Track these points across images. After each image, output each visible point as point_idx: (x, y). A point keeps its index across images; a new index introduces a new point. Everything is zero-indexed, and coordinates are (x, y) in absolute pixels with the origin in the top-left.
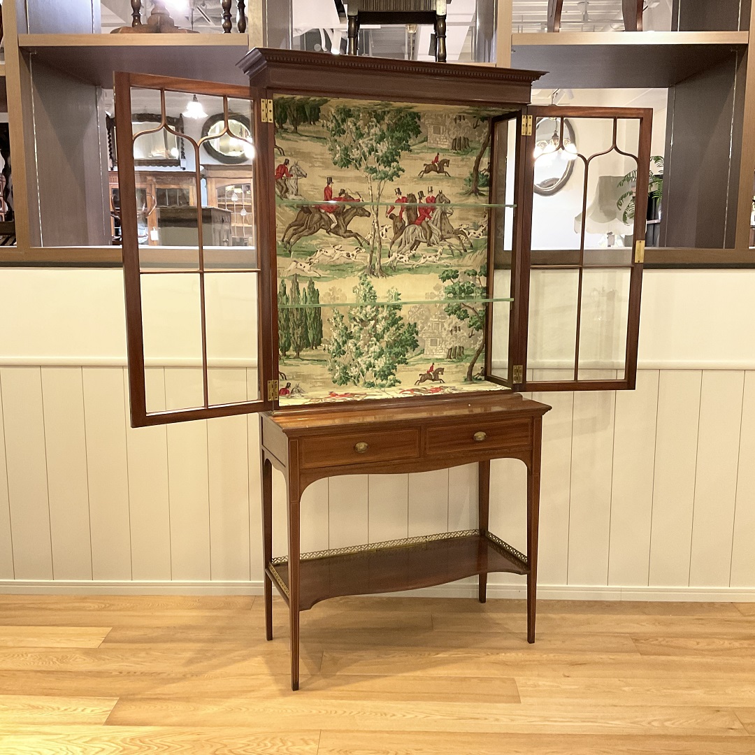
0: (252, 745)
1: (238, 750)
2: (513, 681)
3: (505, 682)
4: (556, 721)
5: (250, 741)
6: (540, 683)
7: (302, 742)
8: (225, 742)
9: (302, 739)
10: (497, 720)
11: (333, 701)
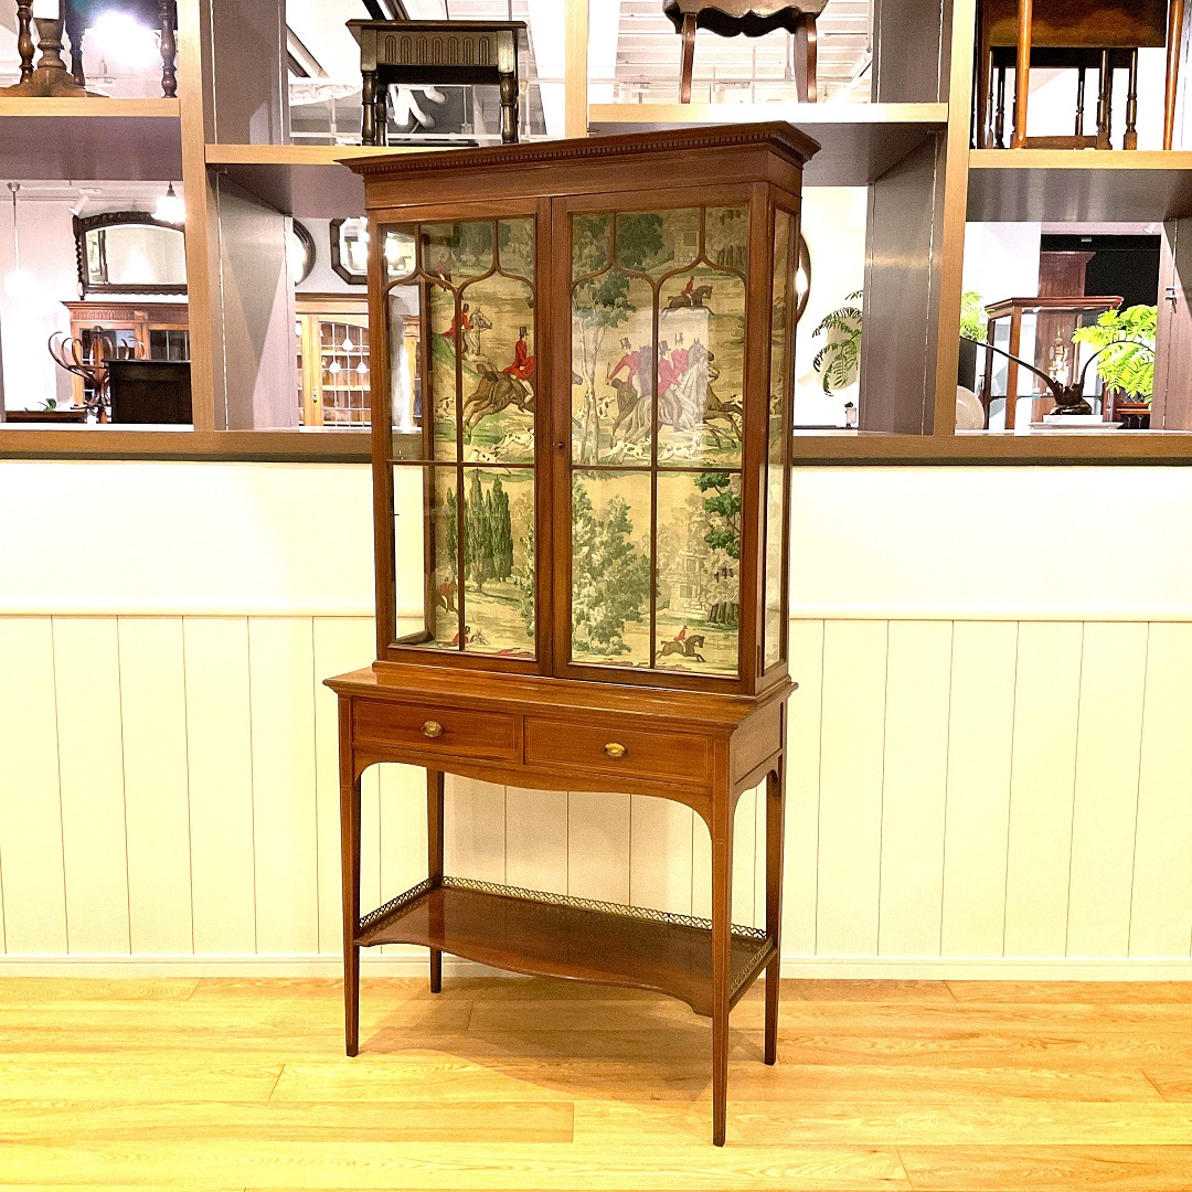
3: (556, 1110)
4: (619, 1170)
6: (611, 1110)
10: (528, 1169)
11: (278, 1144)
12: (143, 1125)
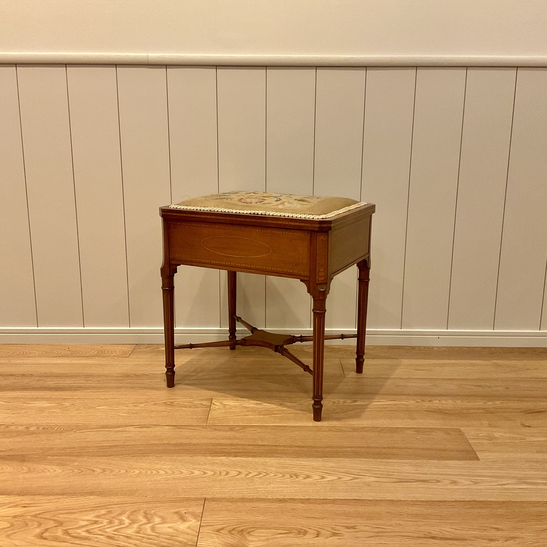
0: (102, 523)
1: (79, 531)
2: (460, 433)
5: (98, 516)
7: (176, 517)
8: (61, 517)
9: (176, 513)
11: (224, 459)
12: (105, 444)
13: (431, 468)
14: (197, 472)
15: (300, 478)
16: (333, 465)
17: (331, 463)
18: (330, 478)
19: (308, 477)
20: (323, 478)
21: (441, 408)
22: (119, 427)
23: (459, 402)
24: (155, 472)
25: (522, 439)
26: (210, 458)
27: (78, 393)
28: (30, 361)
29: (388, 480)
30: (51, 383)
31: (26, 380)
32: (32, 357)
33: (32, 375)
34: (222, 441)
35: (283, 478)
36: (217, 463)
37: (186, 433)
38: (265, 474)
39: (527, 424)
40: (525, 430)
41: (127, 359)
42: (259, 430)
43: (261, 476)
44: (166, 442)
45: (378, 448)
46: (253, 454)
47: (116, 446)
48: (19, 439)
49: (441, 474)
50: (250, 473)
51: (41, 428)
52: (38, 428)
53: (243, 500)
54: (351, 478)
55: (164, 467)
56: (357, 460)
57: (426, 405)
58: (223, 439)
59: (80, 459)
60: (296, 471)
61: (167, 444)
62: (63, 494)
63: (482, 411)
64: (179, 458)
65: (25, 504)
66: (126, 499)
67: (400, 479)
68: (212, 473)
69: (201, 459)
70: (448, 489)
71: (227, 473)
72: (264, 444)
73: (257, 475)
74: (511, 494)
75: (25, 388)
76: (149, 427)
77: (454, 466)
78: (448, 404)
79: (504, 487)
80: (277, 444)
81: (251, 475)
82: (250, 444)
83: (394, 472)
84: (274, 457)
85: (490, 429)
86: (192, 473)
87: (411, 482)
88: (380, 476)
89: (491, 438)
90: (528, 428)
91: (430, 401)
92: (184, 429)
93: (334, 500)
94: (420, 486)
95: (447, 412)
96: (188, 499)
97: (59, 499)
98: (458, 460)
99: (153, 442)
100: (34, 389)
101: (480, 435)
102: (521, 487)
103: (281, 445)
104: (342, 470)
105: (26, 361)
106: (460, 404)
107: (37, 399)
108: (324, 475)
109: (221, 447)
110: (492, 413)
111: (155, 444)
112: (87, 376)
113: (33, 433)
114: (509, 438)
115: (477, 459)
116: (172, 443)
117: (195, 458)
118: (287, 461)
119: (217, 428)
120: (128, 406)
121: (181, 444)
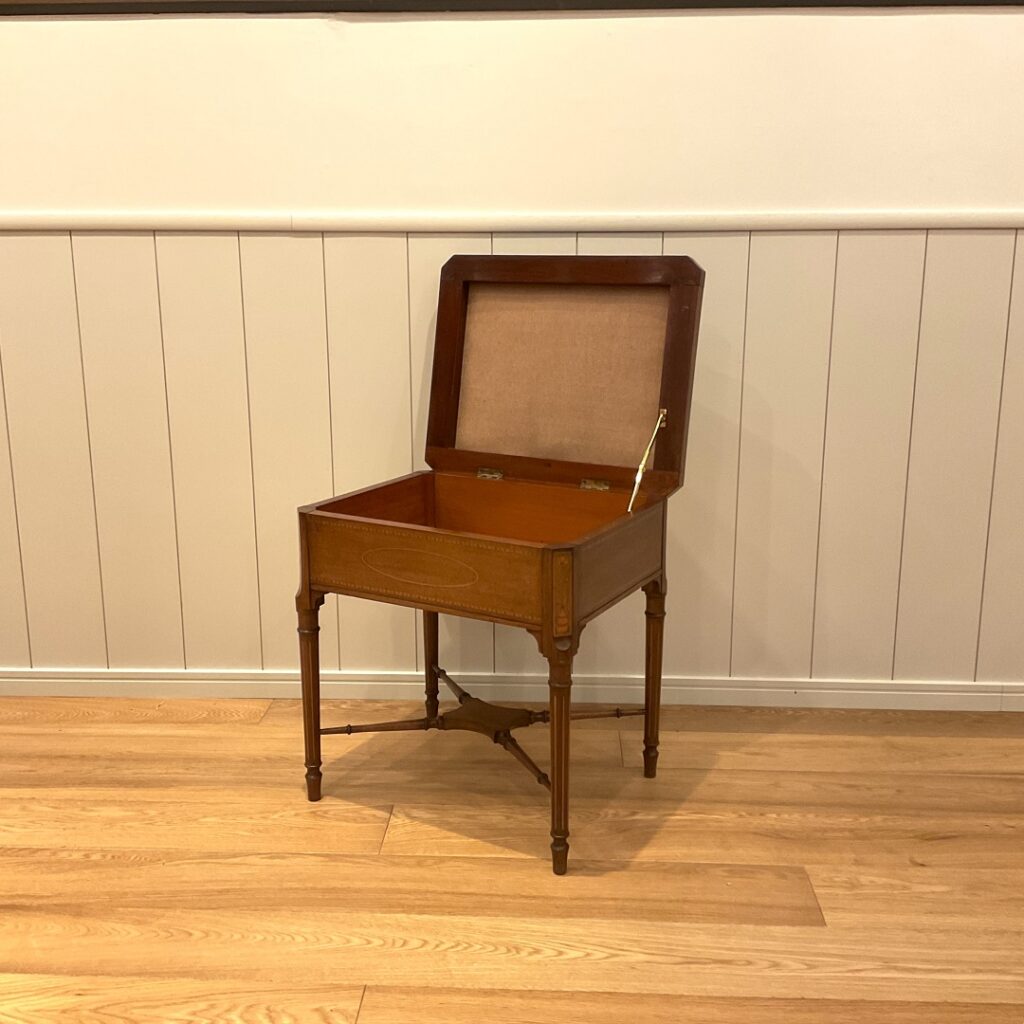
2: (802, 874)
4: (914, 970)
5: (194, 1014)
6: (864, 879)
9: (317, 1010)
11: (402, 917)
12: (211, 887)
13: (742, 939)
14: (356, 941)
15: (524, 954)
16: (579, 930)
17: (576, 928)
18: (573, 954)
19: (537, 951)
20: (561, 953)
21: (777, 827)
22: (235, 856)
23: (811, 816)
24: (288, 938)
25: (905, 888)
26: (379, 915)
27: (172, 792)
28: (93, 730)
29: (668, 959)
30: (128, 771)
31: (87, 767)
32: (97, 722)
33: (97, 758)
34: (402, 885)
35: (496, 953)
36: (389, 924)
37: (345, 868)
38: (465, 945)
39: (920, 861)
40: (913, 871)
41: (255, 727)
42: (466, 866)
43: (460, 948)
44: (311, 885)
45: (660, 901)
46: (450, 910)
47: (228, 891)
48: (73, 876)
49: (757, 950)
50: (442, 943)
51: (109, 857)
52: (104, 856)
53: (426, 990)
54: (605, 955)
55: (303, 930)
56: (621, 923)
57: (756, 822)
58: (404, 880)
59: (170, 913)
60: (518, 940)
61: (312, 888)
62: (139, 974)
63: (847, 834)
64: (329, 915)
65: (80, 990)
66: (239, 984)
67: (687, 957)
68: (382, 942)
69: (366, 916)
70: (763, 977)
71: (405, 943)
72: (471, 890)
73: (452, 947)
74: (865, 988)
75: (84, 783)
76: (283, 858)
77: (782, 936)
78: (792, 819)
79: (857, 974)
80: (492, 892)
81: (443, 947)
82: (448, 890)
83: (677, 945)
84: (484, 915)
85: (854, 868)
86: (348, 941)
87: (705, 963)
88: (654, 952)
89: (853, 885)
90: (920, 868)
91: (762, 815)
92: (341, 861)
93: (573, 994)
94: (718, 970)
95: (788, 835)
96: (338, 987)
97: (133, 982)
98: (789, 925)
99: (289, 885)
100: (99, 783)
101: (837, 879)
102: (885, 975)
103: (500, 893)
104: (594, 940)
105: (88, 731)
106: (813, 820)
107: (104, 802)
108: (562, 950)
109: (399, 896)
110: (864, 838)
111: (291, 889)
112: (189, 760)
113: (97, 864)
114: (883, 886)
115: (823, 923)
116: (319, 886)
117: (355, 915)
118: (506, 923)
119: (396, 860)
120: (251, 818)
121: (334, 890)
